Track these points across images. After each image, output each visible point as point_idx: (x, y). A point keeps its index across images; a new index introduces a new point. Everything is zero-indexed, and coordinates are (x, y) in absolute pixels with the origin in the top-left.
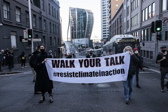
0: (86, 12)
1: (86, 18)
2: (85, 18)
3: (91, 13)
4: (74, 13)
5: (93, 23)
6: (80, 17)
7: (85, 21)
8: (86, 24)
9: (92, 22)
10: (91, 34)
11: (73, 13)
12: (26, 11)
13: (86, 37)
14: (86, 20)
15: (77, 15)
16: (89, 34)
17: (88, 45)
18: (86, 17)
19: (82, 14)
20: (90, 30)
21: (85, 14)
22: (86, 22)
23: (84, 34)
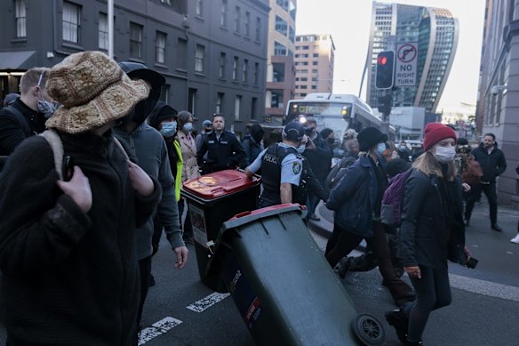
0: (429, 19)
1: (429, 38)
2: (423, 37)
3: (447, 20)
4: (387, 20)
5: (451, 56)
6: (408, 34)
7: (424, 47)
8: (425, 60)
9: (448, 51)
10: (439, 94)
11: (384, 20)
12: (131, 23)
13: (422, 103)
14: (428, 43)
15: (398, 28)
16: (434, 95)
17: (419, 130)
18: (428, 35)
19: (416, 23)
20: (439, 79)
21: (427, 22)
22: (426, 49)
23: (416, 92)
